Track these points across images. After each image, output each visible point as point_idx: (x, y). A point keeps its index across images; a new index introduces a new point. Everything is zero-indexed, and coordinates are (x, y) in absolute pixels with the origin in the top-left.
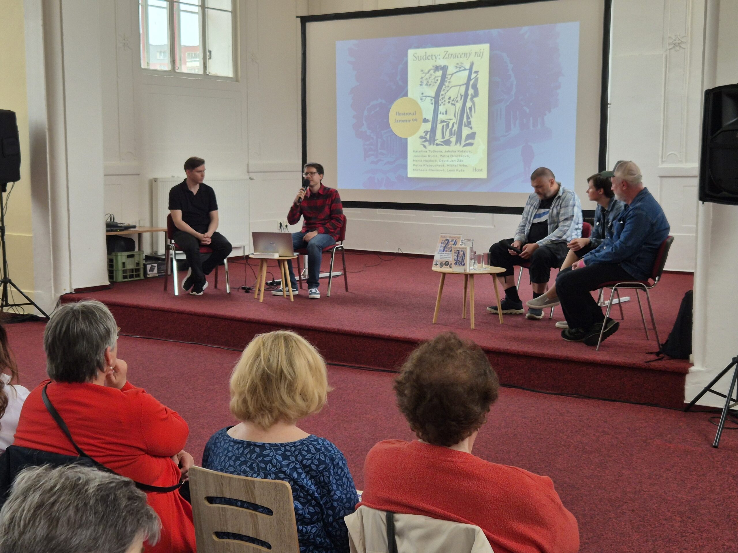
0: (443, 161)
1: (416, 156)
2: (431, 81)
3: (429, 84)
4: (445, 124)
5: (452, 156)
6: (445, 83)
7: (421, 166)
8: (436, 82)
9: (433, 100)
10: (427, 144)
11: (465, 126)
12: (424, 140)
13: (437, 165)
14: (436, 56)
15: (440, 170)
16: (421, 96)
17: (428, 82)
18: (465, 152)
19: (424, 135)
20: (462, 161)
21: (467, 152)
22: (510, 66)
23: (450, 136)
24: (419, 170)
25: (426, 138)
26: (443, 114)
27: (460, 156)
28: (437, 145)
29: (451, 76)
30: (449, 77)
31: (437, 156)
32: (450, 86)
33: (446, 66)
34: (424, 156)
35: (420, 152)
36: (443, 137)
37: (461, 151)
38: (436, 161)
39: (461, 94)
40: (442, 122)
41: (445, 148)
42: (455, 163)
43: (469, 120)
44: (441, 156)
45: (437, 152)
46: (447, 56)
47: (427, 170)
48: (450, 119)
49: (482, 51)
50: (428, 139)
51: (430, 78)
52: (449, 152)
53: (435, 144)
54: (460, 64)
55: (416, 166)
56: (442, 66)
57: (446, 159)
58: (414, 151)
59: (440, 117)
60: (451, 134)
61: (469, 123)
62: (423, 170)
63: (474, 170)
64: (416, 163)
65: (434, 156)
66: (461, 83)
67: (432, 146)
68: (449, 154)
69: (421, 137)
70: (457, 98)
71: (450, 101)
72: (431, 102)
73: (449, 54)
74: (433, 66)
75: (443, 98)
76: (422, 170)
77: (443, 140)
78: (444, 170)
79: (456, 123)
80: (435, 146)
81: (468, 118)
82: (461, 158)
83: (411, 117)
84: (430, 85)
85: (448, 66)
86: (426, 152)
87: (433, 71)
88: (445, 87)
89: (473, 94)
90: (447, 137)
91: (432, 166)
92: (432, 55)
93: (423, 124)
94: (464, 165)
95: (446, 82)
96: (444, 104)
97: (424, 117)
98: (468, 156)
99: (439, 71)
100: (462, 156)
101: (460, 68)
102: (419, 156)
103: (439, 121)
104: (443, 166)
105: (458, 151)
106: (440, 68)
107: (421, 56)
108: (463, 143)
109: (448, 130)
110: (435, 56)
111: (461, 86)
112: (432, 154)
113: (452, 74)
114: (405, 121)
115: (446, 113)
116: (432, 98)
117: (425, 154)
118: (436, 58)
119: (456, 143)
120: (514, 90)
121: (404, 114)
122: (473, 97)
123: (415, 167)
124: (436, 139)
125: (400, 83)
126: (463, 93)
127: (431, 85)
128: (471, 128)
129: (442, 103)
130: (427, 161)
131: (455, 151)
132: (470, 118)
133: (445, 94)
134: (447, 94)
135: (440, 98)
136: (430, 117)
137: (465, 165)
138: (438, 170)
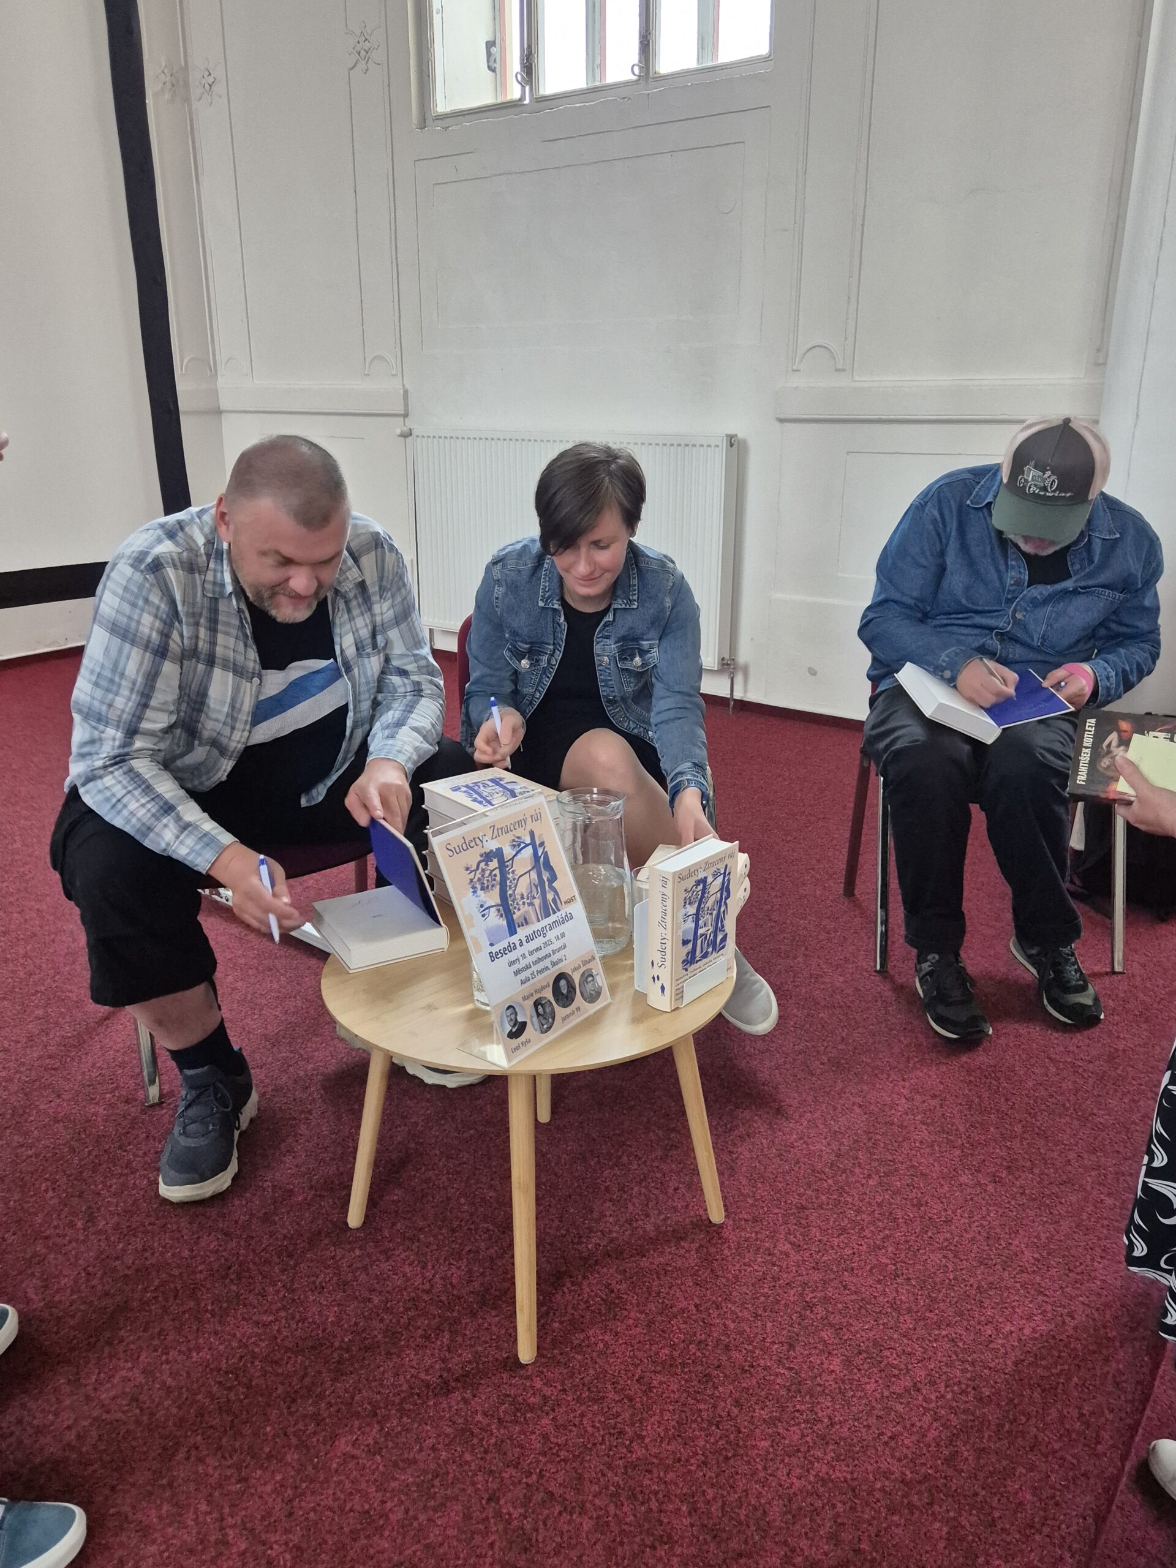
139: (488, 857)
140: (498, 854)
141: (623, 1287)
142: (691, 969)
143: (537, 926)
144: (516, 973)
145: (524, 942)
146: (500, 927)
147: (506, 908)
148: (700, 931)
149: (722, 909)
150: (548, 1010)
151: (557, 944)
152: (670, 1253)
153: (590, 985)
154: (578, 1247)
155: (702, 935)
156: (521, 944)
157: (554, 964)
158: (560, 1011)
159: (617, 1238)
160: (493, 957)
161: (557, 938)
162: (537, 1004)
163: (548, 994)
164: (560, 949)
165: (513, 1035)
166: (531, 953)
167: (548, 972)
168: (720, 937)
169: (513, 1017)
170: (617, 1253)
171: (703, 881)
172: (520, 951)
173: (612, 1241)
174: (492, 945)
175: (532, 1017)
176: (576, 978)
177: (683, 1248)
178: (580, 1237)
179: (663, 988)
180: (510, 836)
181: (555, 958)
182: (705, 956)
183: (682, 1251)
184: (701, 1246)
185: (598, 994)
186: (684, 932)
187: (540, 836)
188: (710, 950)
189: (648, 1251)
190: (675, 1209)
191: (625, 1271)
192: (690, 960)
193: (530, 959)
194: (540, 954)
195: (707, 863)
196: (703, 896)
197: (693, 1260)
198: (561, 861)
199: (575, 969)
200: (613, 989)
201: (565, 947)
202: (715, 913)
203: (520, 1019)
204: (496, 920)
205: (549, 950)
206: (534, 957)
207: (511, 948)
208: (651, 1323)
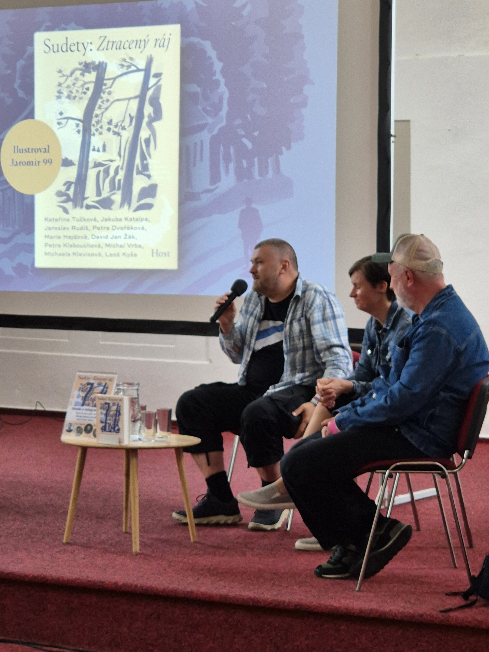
0: (98, 237)
1: (50, 229)
2: (77, 91)
3: (73, 95)
4: (102, 169)
5: (114, 228)
6: (102, 94)
7: (59, 246)
8: (85, 93)
9: (81, 124)
10: (69, 206)
11: (139, 173)
12: (64, 198)
13: (88, 245)
14: (85, 45)
15: (93, 255)
16: (60, 117)
17: (71, 92)
18: (137, 220)
19: (63, 189)
20: (133, 237)
21: (142, 220)
22: (218, 66)
23: (111, 191)
24: (56, 253)
25: (68, 195)
26: (98, 151)
27: (128, 228)
28: (88, 207)
29: (111, 81)
30: (109, 83)
31: (87, 229)
32: (112, 100)
33: (103, 63)
34: (64, 229)
35: (57, 220)
36: (99, 193)
37: (131, 220)
38: (86, 237)
39: (130, 115)
40: (97, 165)
41: (102, 213)
42: (120, 242)
43: (145, 162)
44: (94, 227)
45: (88, 220)
46: (105, 44)
47: (69, 255)
48: (112, 161)
49: (167, 37)
50: (72, 197)
51: (74, 84)
52: (109, 220)
53: (84, 205)
54: (128, 60)
55: (50, 246)
56: (97, 63)
57: (103, 233)
58: (46, 219)
59: (94, 156)
60: (113, 188)
61: (145, 167)
62: (63, 255)
63: (155, 255)
64: (50, 242)
65: (82, 229)
66: (132, 95)
67: (78, 209)
68: (109, 224)
69: (59, 194)
70: (123, 121)
71: (112, 127)
72: (77, 129)
73: (109, 42)
74: (80, 64)
75: (97, 123)
76: (60, 255)
77: (98, 198)
78: (100, 255)
79: (122, 169)
80: (84, 209)
81: (143, 158)
82: (129, 232)
83: (40, 156)
84: (75, 97)
85: (106, 64)
86: (68, 220)
87: (80, 72)
88: (102, 102)
89: (152, 115)
90: (105, 194)
91: (78, 246)
92: (78, 43)
93: (62, 168)
94: (136, 246)
95: (104, 93)
96: (101, 133)
97: (65, 155)
98: (143, 228)
99: (90, 72)
100: (132, 228)
101: (129, 67)
102: (56, 229)
103: (91, 164)
104: (99, 246)
105: (126, 219)
106: (92, 66)
107: (58, 45)
108: (135, 204)
109: (108, 180)
110: (83, 44)
111: (132, 101)
112: (78, 225)
113: (114, 79)
114: (29, 163)
115: (104, 150)
116: (78, 122)
117: (65, 224)
118: (85, 49)
119: (122, 205)
120: (225, 108)
121: (27, 151)
122: (152, 120)
123: (48, 249)
124: (86, 196)
125: (21, 94)
126: (134, 114)
127: (77, 98)
128: (149, 177)
129: (97, 130)
130: (70, 237)
131: (121, 220)
132: (146, 159)
133: (102, 113)
134: (105, 115)
135: (93, 122)
136: (75, 157)
137: (138, 244)
138: (89, 255)
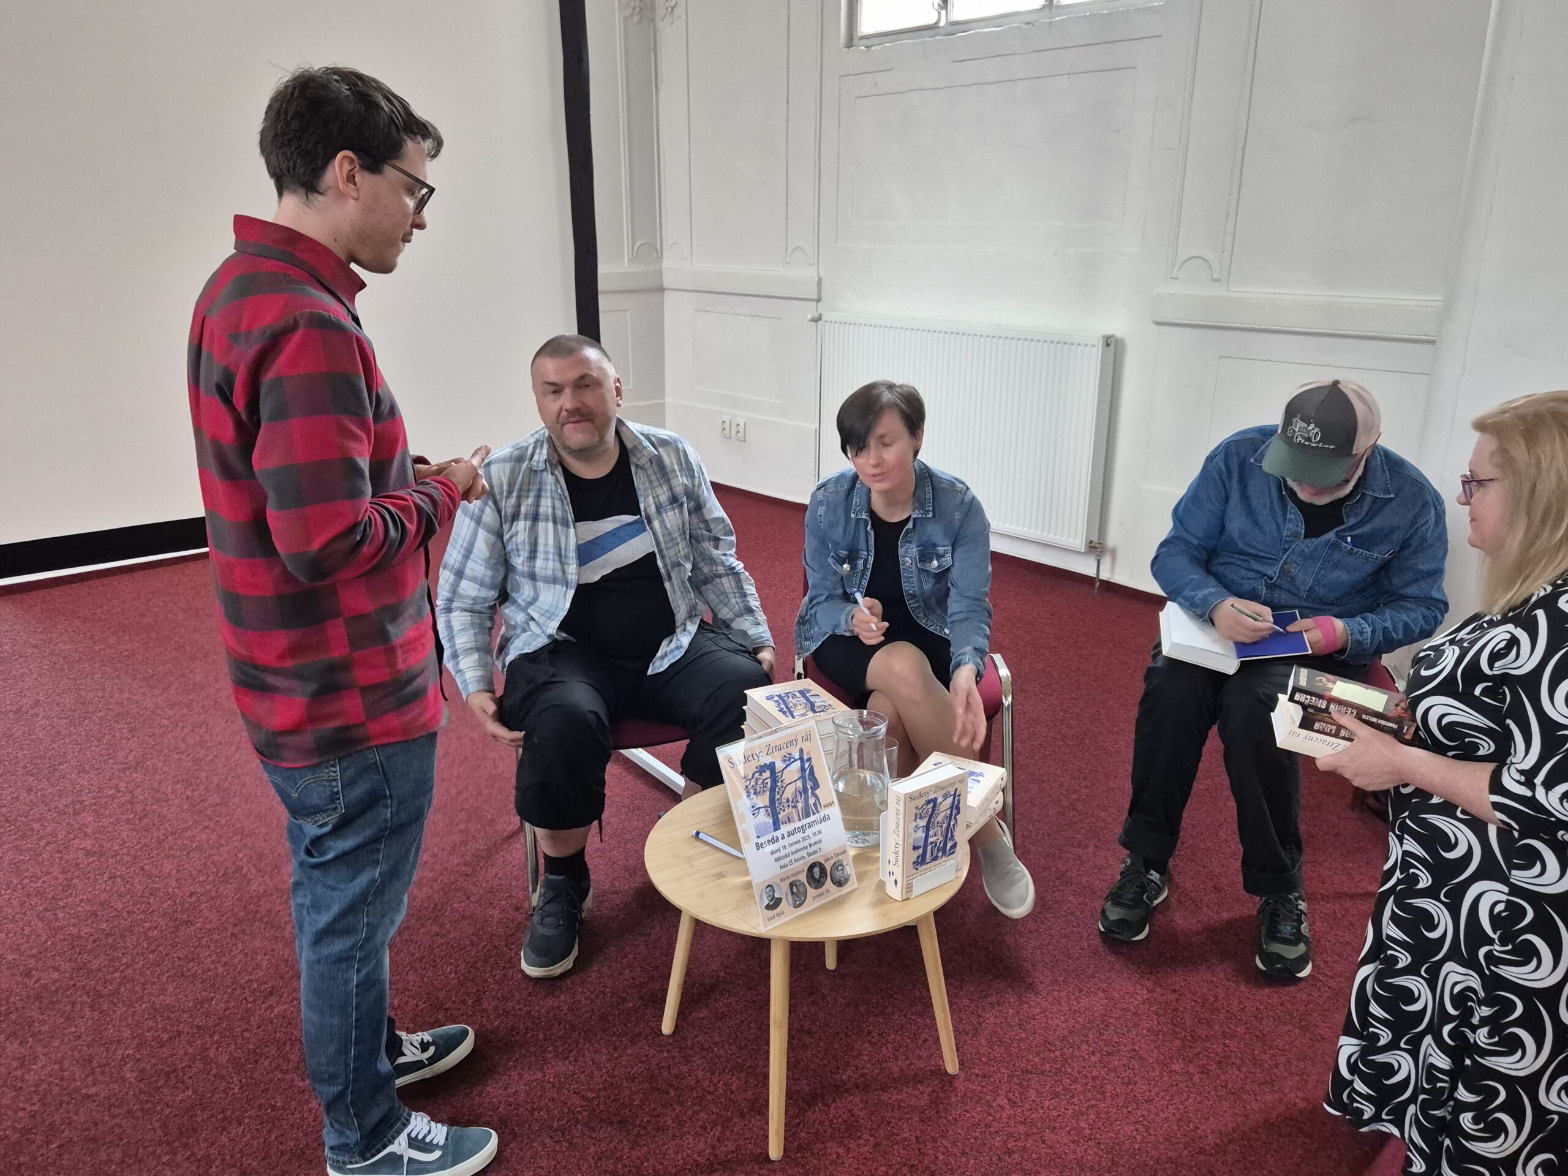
139: (762, 769)
140: (771, 767)
141: (862, 1113)
142: (921, 868)
143: (799, 824)
144: (777, 860)
145: (786, 836)
146: (766, 823)
147: (773, 808)
148: (930, 840)
149: (952, 823)
150: (802, 890)
151: (814, 840)
152: (907, 1092)
153: (840, 872)
154: (836, 1077)
155: (932, 843)
156: (783, 838)
157: (809, 855)
158: (811, 892)
159: (867, 1074)
160: (759, 846)
161: (814, 834)
162: (791, 885)
163: (803, 878)
164: (816, 843)
165: (768, 907)
166: (791, 845)
167: (802, 862)
168: (949, 845)
169: (771, 893)
170: (864, 1087)
171: (934, 800)
172: (781, 843)
173: (862, 1075)
174: (758, 837)
175: (787, 895)
176: (828, 866)
177: (919, 1089)
178: (838, 1068)
179: (896, 882)
180: (783, 752)
181: (810, 850)
182: (935, 859)
183: (917, 1093)
184: (934, 1091)
185: (847, 880)
186: (915, 840)
187: (808, 753)
188: (940, 854)
189: (889, 1088)
190: (920, 1057)
191: (867, 1102)
192: (921, 861)
193: (789, 850)
194: (799, 846)
195: (937, 787)
196: (933, 812)
197: (925, 1100)
198: (824, 772)
199: (827, 860)
200: (860, 877)
201: (820, 841)
202: (945, 826)
203: (777, 896)
204: (764, 818)
205: (806, 843)
206: (793, 848)
207: (774, 840)
208: (877, 1145)
